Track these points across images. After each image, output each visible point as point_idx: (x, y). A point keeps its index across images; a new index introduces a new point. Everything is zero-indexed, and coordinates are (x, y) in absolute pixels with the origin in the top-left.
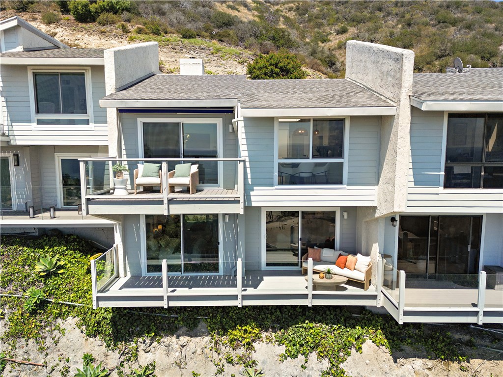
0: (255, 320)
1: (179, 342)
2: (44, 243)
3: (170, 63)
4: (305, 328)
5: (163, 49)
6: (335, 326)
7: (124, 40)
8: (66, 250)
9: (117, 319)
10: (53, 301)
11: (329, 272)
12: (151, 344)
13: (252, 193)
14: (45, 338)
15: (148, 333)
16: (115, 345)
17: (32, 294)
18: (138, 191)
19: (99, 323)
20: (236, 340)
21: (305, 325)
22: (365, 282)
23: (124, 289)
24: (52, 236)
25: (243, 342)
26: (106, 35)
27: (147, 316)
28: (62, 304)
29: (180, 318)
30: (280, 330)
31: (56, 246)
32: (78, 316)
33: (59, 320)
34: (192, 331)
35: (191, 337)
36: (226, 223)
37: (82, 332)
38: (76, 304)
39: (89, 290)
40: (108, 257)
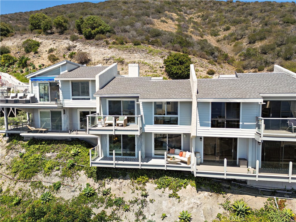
0: (147, 174)
1: (120, 181)
2: (73, 143)
3: (127, 59)
4: (165, 178)
5: (124, 52)
6: (177, 178)
7: (106, 48)
8: (81, 146)
9: (98, 172)
10: (77, 164)
11: (174, 158)
12: (110, 181)
13: (145, 127)
14: (74, 177)
15: (109, 177)
16: (97, 181)
17: (70, 161)
18: (106, 125)
19: (92, 173)
20: (139, 181)
21: (165, 177)
22: (187, 162)
23: (100, 161)
24: (76, 141)
25: (142, 182)
26: (99, 46)
27: (109, 171)
28: (80, 166)
29: (120, 173)
30: (156, 179)
31: (78, 144)
32: (85, 170)
33: (78, 171)
34: (125, 178)
35: (124, 180)
36: (138, 138)
37: (86, 176)
38: (84, 166)
39: (89, 161)
40: (95, 149)
